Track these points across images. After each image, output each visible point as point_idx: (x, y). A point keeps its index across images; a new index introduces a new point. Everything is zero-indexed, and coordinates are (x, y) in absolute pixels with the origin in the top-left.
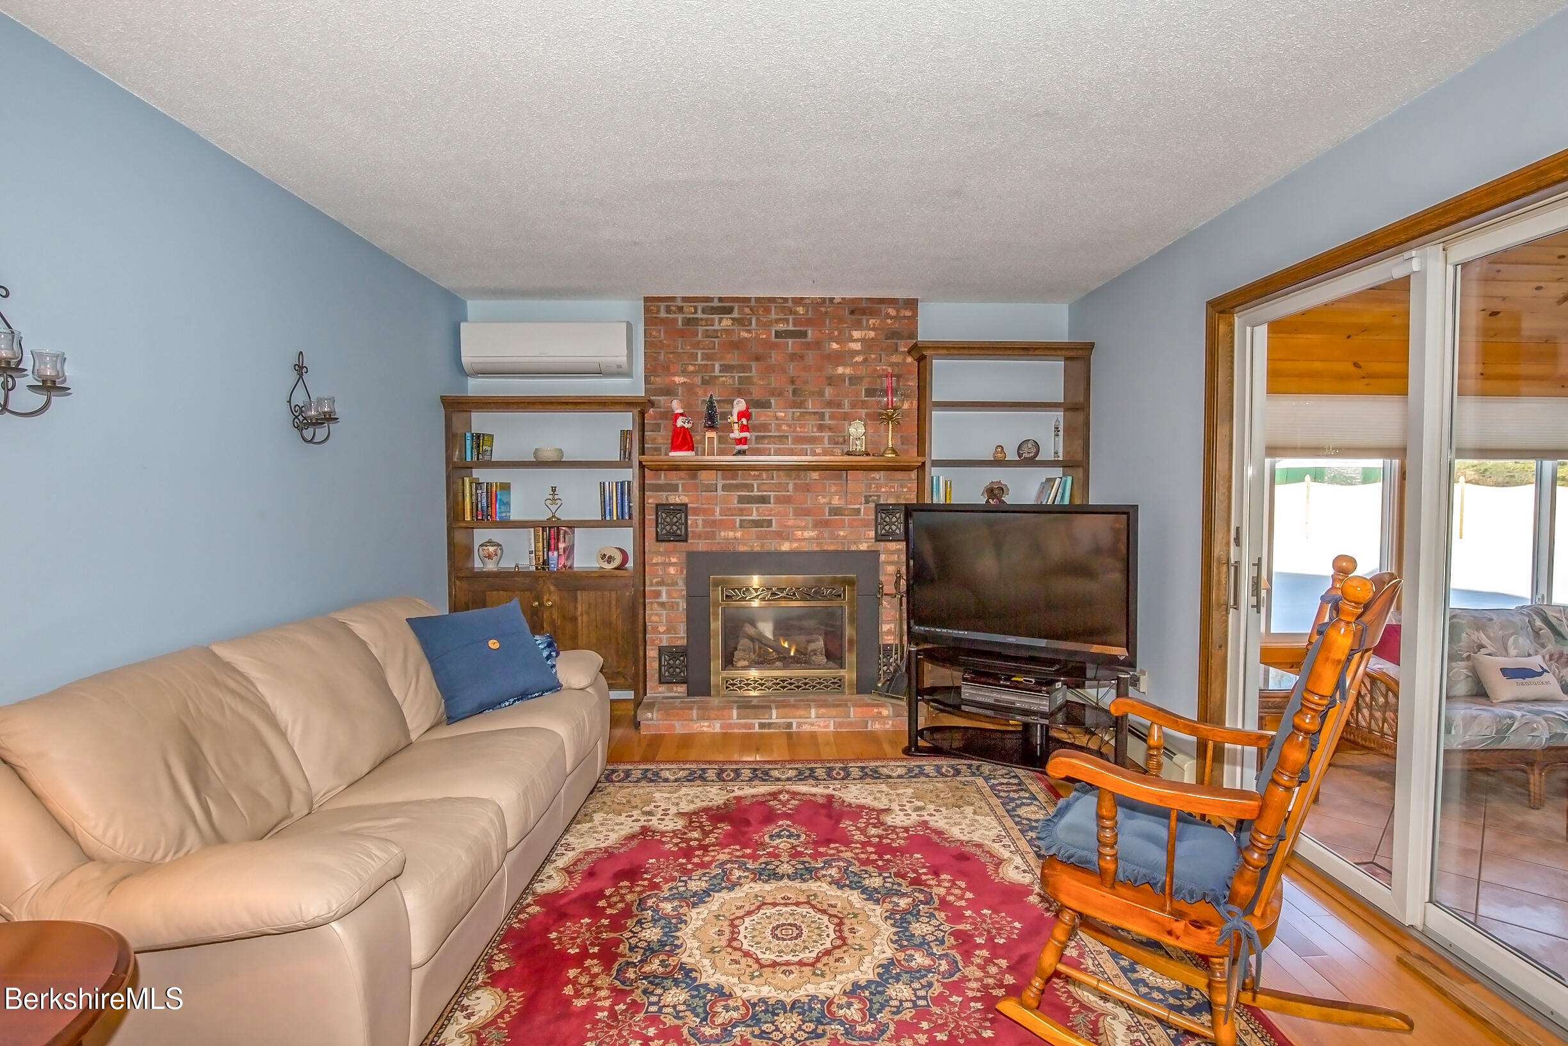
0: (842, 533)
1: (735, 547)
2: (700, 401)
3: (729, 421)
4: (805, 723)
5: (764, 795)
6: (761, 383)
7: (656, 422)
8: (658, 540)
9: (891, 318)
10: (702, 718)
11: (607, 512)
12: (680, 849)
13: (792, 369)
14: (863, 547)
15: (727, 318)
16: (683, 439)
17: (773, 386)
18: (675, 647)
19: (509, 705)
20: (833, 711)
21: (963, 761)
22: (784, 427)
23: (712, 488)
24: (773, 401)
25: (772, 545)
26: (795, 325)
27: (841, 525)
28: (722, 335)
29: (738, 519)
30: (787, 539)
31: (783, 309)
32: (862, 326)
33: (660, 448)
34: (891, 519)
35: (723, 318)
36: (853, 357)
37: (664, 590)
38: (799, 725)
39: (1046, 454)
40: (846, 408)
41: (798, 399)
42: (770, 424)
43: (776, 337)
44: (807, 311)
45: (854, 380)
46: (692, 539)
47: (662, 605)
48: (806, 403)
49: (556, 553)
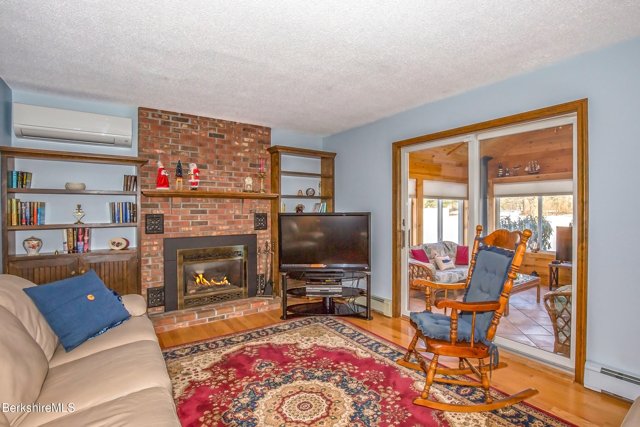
0: (240, 227)
1: (189, 235)
2: (170, 163)
3: (189, 173)
4: (230, 315)
5: (237, 351)
6: (203, 157)
7: (145, 172)
8: (146, 233)
9: (260, 134)
10: (178, 322)
11: (117, 219)
12: (220, 386)
13: (217, 151)
14: (249, 232)
15: (185, 124)
16: (163, 181)
17: (208, 159)
18: (156, 288)
19: (104, 332)
20: (243, 307)
21: (309, 317)
22: (214, 178)
23: (177, 206)
24: (208, 166)
25: (208, 233)
26: (218, 132)
27: (239, 223)
28: (182, 132)
29: (191, 221)
30: (215, 230)
31: (213, 124)
32: (248, 136)
33: (148, 185)
34: (261, 220)
35: (183, 124)
36: (245, 149)
37: (150, 259)
38: (228, 316)
39: (317, 194)
40: (242, 171)
41: (220, 166)
42: (207, 176)
43: (210, 136)
44: (224, 126)
45: (245, 159)
46: (166, 232)
47: (149, 267)
48: (224, 168)
49: (82, 243)
